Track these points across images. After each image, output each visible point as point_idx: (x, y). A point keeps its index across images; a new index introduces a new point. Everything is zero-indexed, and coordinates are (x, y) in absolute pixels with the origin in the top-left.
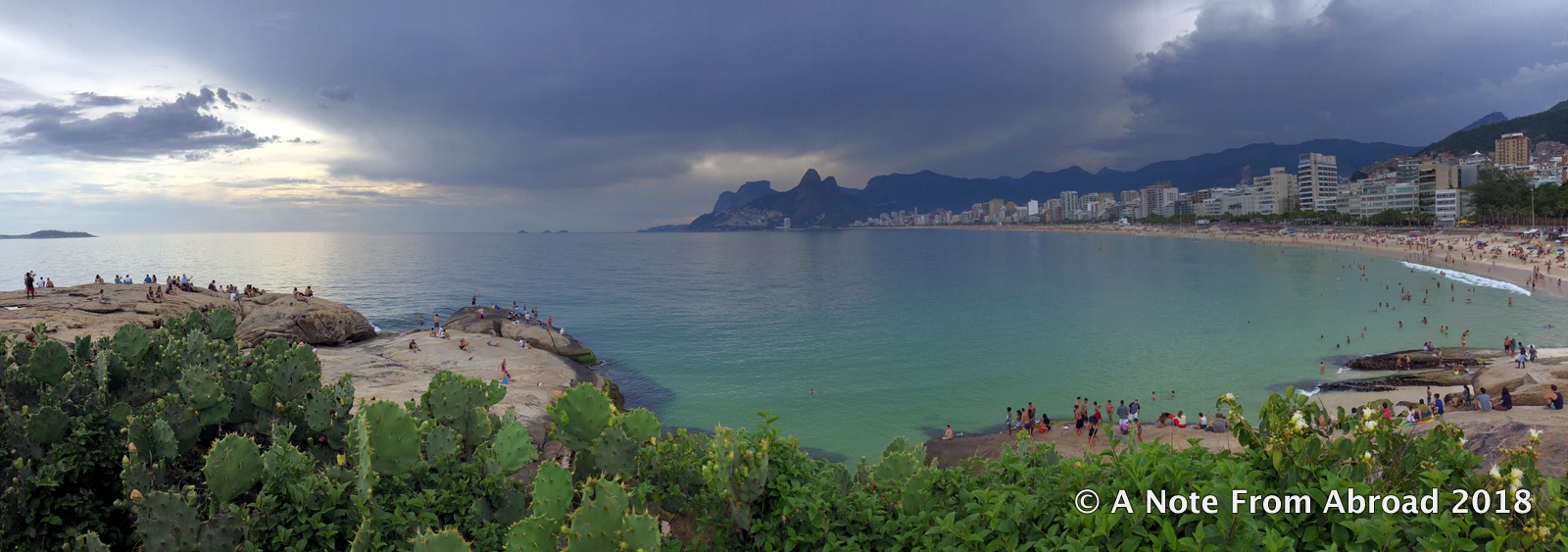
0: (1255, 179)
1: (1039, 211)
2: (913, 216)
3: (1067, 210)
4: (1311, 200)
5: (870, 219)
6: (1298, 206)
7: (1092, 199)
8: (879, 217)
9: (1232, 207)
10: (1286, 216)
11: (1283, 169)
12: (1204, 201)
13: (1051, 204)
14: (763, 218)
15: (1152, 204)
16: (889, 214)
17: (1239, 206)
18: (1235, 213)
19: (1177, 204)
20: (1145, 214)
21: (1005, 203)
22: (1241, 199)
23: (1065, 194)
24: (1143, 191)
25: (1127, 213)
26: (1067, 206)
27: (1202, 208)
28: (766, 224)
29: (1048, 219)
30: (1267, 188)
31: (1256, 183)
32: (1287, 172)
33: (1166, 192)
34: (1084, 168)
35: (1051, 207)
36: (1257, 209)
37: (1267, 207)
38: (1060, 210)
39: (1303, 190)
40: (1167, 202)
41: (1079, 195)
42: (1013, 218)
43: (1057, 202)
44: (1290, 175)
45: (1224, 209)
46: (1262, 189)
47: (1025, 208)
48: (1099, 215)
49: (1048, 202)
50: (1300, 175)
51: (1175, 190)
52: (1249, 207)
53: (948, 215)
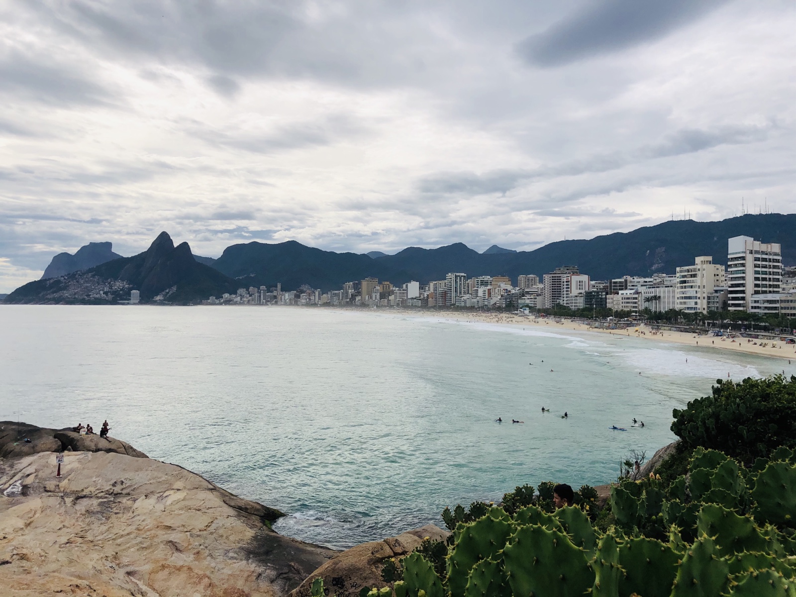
0: (677, 268)
1: (420, 294)
2: (275, 293)
3: (453, 294)
4: (743, 299)
5: (226, 295)
6: (725, 305)
7: (483, 283)
8: (235, 293)
9: (648, 300)
10: (712, 315)
11: (710, 258)
12: (620, 292)
14: (106, 289)
15: (556, 291)
16: (247, 290)
17: (657, 298)
18: (653, 307)
19: (589, 296)
20: (548, 305)
21: (380, 283)
22: (660, 291)
23: (450, 276)
24: (547, 277)
25: (528, 301)
26: (453, 289)
27: (615, 302)
28: (110, 297)
29: (432, 304)
30: (691, 281)
31: (678, 274)
32: (715, 262)
33: (575, 279)
34: (469, 246)
35: (435, 289)
36: (678, 307)
37: (691, 304)
38: (444, 295)
39: (733, 286)
40: (575, 291)
41: (468, 278)
42: (389, 300)
43: (442, 285)
44: (718, 266)
45: (642, 305)
46: (685, 282)
47: (404, 290)
48: (492, 302)
49: (432, 285)
50: (730, 266)
51: (585, 278)
52: (669, 303)
53: (317, 293)
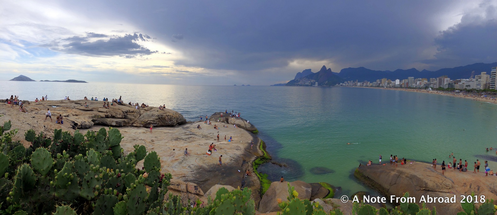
0: (476, 76)
1: (400, 83)
2: (356, 83)
3: (410, 84)
4: (494, 85)
5: (341, 84)
6: (489, 87)
7: (419, 80)
8: (344, 83)
9: (467, 86)
10: (484, 91)
11: (486, 73)
12: (459, 83)
13: (404, 81)
14: (309, 82)
15: (440, 83)
16: (347, 82)
17: (469, 86)
18: (468, 88)
19: (449, 84)
20: (437, 87)
21: (387, 80)
22: (470, 83)
23: (410, 78)
24: (437, 78)
25: (431, 86)
26: (410, 82)
27: (457, 86)
28: (310, 84)
29: (403, 86)
30: (479, 80)
31: (476, 78)
32: (487, 74)
33: (446, 79)
34: (417, 69)
35: (404, 82)
36: (475, 88)
37: (479, 87)
38: (407, 83)
39: (492, 81)
40: (445, 83)
41: (415, 79)
42: (390, 85)
43: (407, 81)
44: (488, 75)
45: (465, 87)
46: (477, 80)
47: (394, 82)
48: (421, 86)
49: (404, 80)
50: (491, 75)
51: (449, 79)
52: (473, 87)
53: (369, 83)
